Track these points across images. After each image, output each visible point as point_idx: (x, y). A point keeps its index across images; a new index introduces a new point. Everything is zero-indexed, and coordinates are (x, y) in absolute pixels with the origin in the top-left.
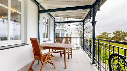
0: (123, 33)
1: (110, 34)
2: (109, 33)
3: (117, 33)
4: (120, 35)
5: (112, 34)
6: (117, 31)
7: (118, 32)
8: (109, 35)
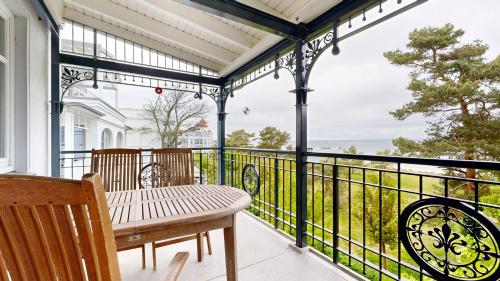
0: (278, 134)
1: (253, 135)
2: (251, 133)
3: (267, 133)
4: (272, 138)
5: (257, 135)
6: (267, 129)
7: (269, 131)
8: (251, 139)
